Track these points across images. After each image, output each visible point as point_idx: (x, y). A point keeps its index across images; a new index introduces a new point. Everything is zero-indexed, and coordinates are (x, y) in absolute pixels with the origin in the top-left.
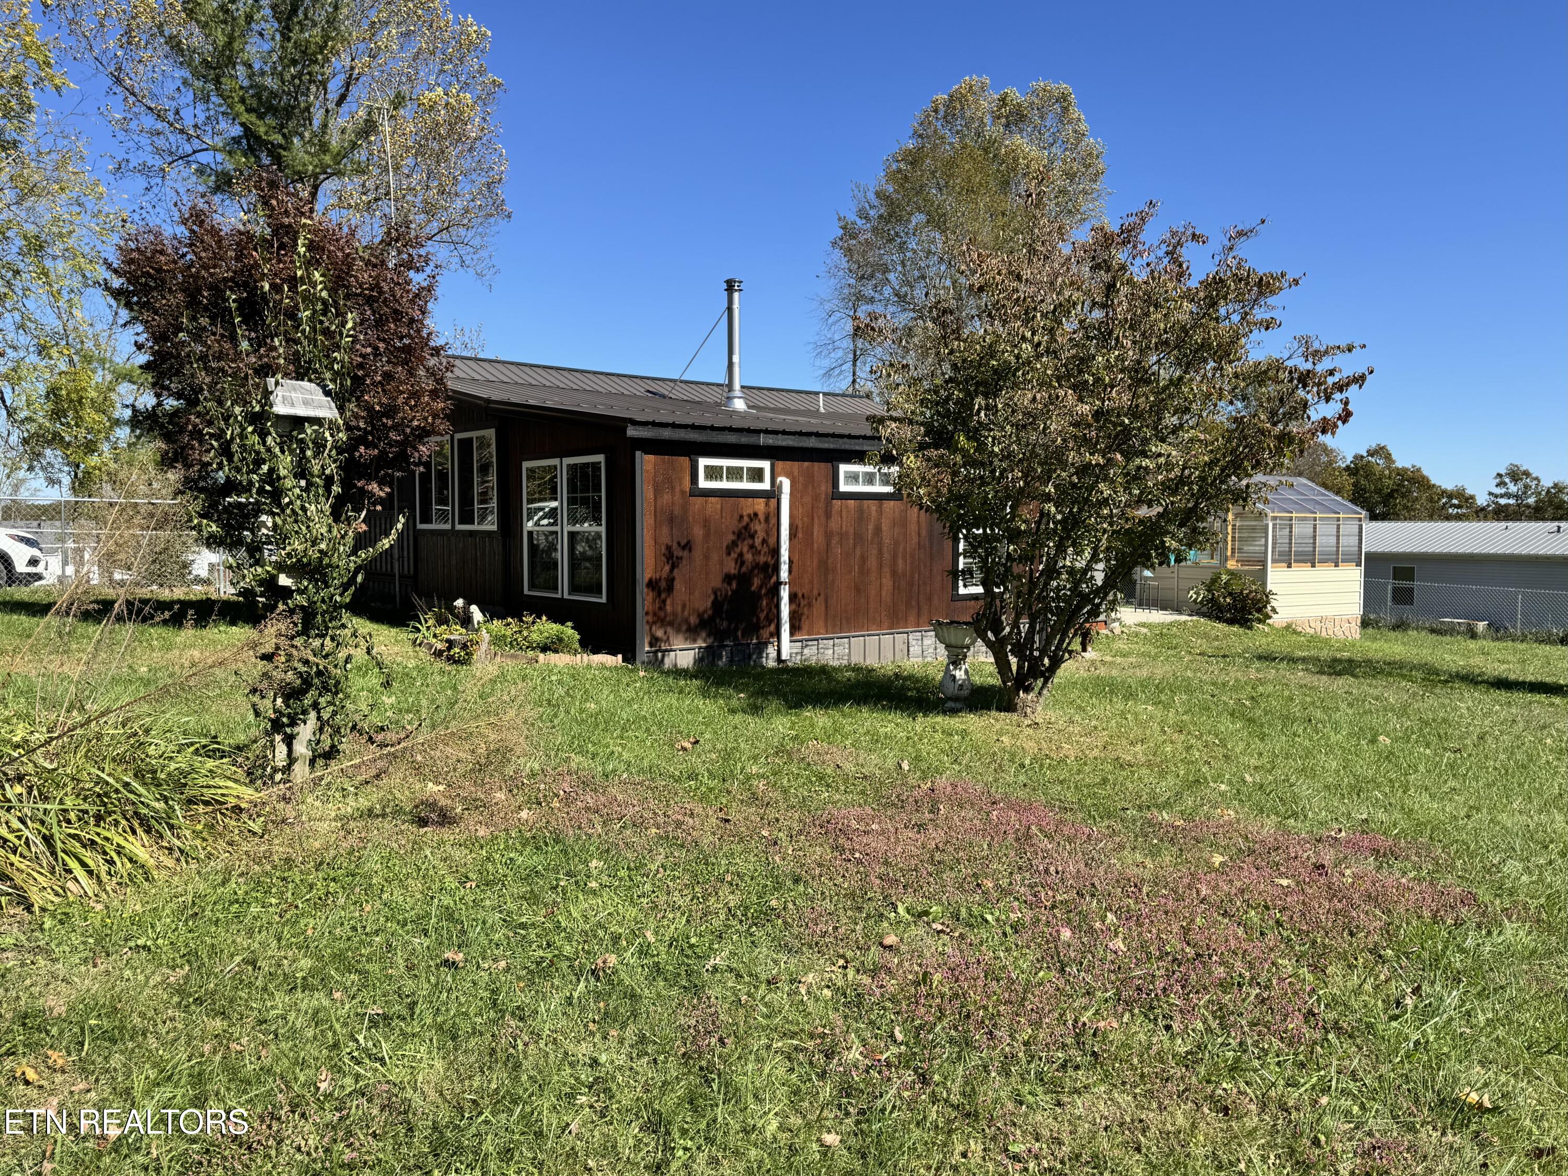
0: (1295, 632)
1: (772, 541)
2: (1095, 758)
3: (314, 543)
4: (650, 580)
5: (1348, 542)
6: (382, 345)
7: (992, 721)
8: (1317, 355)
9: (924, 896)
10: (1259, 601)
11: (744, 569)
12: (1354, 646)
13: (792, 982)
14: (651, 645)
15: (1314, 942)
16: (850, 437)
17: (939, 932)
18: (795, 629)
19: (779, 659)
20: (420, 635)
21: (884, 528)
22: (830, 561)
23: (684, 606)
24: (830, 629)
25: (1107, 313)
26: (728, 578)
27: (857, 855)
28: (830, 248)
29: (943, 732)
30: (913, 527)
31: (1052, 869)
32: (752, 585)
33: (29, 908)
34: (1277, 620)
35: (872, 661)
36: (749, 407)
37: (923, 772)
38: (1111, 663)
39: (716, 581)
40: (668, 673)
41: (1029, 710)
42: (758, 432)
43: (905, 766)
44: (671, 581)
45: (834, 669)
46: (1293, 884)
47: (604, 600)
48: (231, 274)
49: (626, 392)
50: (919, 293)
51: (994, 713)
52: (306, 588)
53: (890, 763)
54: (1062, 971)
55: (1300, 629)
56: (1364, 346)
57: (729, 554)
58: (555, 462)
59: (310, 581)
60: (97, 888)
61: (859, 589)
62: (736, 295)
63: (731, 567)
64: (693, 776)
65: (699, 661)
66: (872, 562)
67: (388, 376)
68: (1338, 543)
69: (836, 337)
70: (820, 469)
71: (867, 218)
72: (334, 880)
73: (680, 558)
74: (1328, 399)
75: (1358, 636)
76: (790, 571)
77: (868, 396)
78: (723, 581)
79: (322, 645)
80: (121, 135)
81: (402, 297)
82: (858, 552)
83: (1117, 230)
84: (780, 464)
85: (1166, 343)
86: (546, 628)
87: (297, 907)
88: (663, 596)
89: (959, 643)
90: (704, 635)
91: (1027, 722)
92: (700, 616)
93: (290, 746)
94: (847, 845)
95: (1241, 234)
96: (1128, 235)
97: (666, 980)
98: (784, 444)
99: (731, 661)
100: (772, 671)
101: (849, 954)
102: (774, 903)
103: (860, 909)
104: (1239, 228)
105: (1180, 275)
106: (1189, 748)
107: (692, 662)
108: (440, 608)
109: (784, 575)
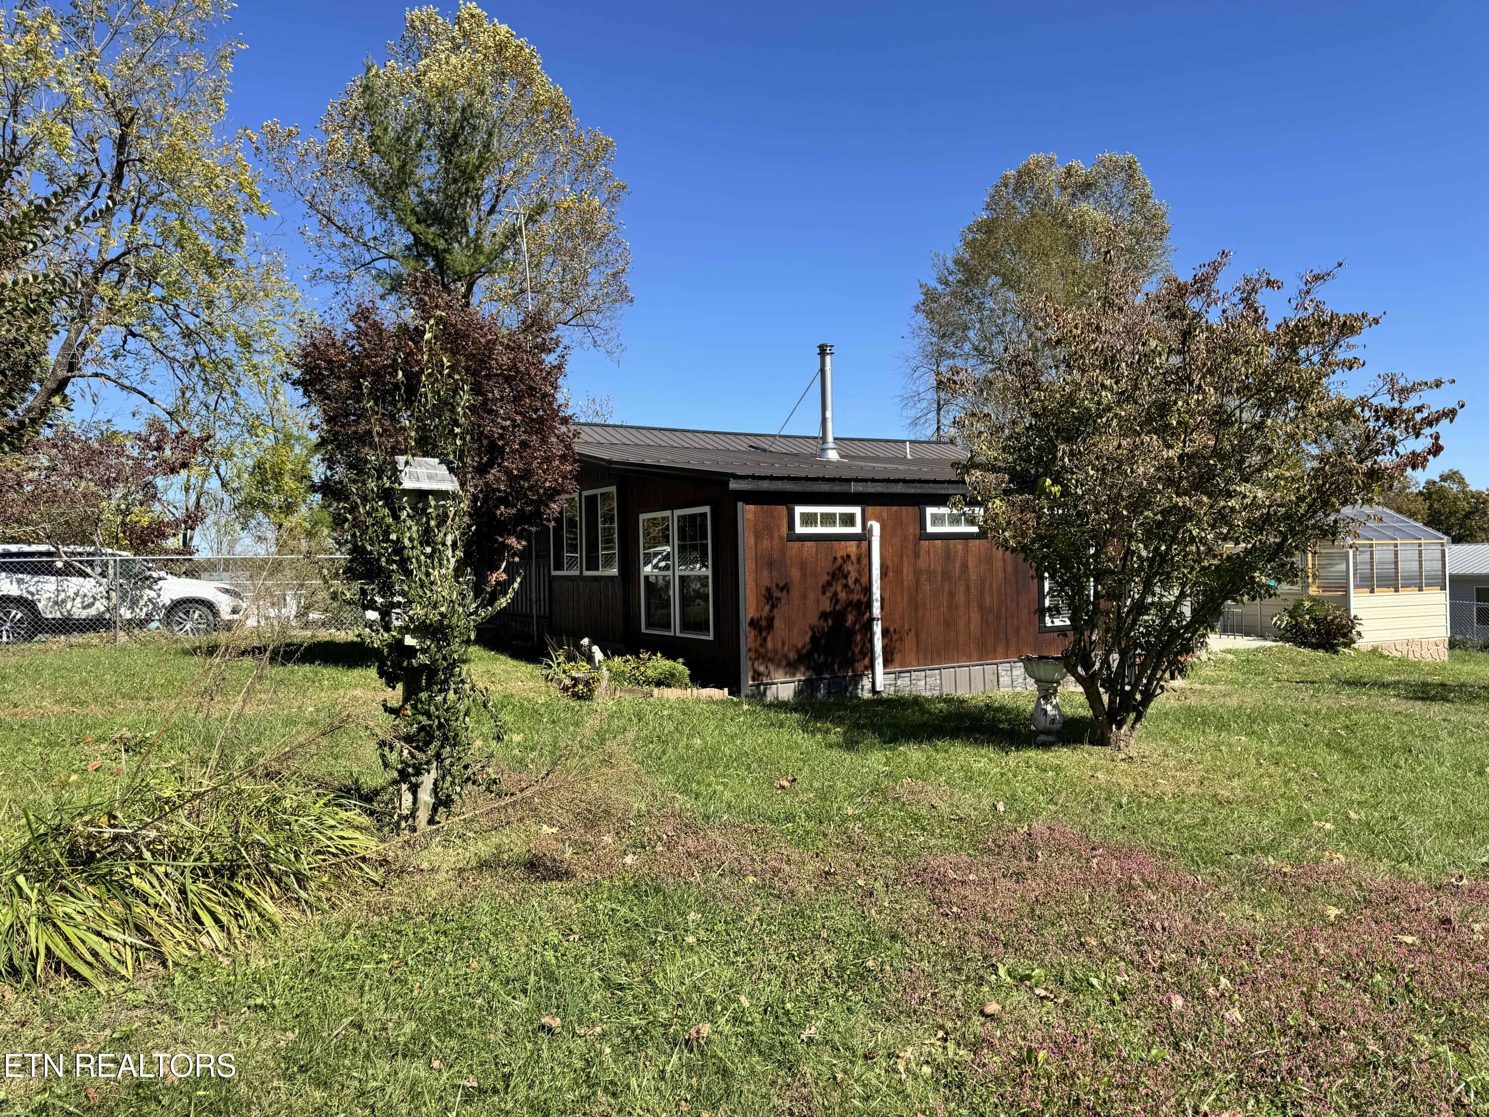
0: (1382, 656)
1: (864, 580)
2: (1193, 795)
3: (435, 607)
4: (752, 620)
5: (1431, 565)
6: (518, 418)
7: (1086, 755)
8: (1405, 392)
9: (1025, 957)
10: (1344, 626)
11: (838, 607)
12: (1445, 668)
13: (889, 1056)
14: (754, 679)
15: (1451, 1013)
16: (935, 482)
17: (1043, 998)
18: (887, 661)
19: (874, 690)
20: (552, 671)
21: (971, 565)
22: (919, 598)
23: (783, 643)
24: (921, 661)
25: (1184, 359)
26: (824, 616)
27: (955, 909)
28: (913, 312)
29: (1037, 767)
30: (999, 564)
31: (1158, 925)
32: (846, 621)
33: (164, 964)
34: (1362, 645)
35: (962, 693)
36: (841, 456)
37: (1019, 812)
38: (1201, 691)
39: (813, 619)
40: (770, 706)
41: (1122, 744)
42: (848, 481)
43: (1001, 807)
44: (771, 620)
45: (927, 700)
46: (1418, 942)
47: (711, 637)
48: (389, 361)
49: (731, 448)
50: (998, 347)
51: (1087, 747)
52: (429, 647)
53: (986, 803)
54: (1176, 1046)
55: (1386, 653)
56: (1453, 381)
57: (824, 593)
58: (667, 513)
59: (433, 641)
60: (226, 942)
61: (948, 624)
62: (828, 359)
63: (826, 606)
64: (790, 817)
65: (798, 693)
66: (960, 598)
67: (524, 445)
68: (1421, 568)
69: (921, 390)
70: (907, 512)
71: (946, 283)
72: (445, 933)
73: (779, 599)
74: (1417, 435)
75: (1446, 658)
76: (882, 608)
77: (952, 442)
78: (820, 618)
79: (445, 699)
80: (315, 250)
81: (536, 375)
82: (946, 588)
83: (1190, 280)
84: (870, 510)
85: (1247, 387)
86: (660, 664)
87: (407, 964)
88: (764, 634)
89: (1050, 678)
90: (803, 669)
91: (1122, 756)
92: (798, 652)
93: (415, 794)
94: (944, 897)
95: (1317, 278)
96: (1202, 285)
97: (760, 1053)
98: (873, 490)
99: (829, 693)
100: (868, 702)
101: (949, 1025)
102: (870, 963)
103: (959, 970)
104: (1315, 272)
105: (1257, 320)
106: (1287, 782)
107: (792, 694)
108: (569, 646)
109: (876, 611)
